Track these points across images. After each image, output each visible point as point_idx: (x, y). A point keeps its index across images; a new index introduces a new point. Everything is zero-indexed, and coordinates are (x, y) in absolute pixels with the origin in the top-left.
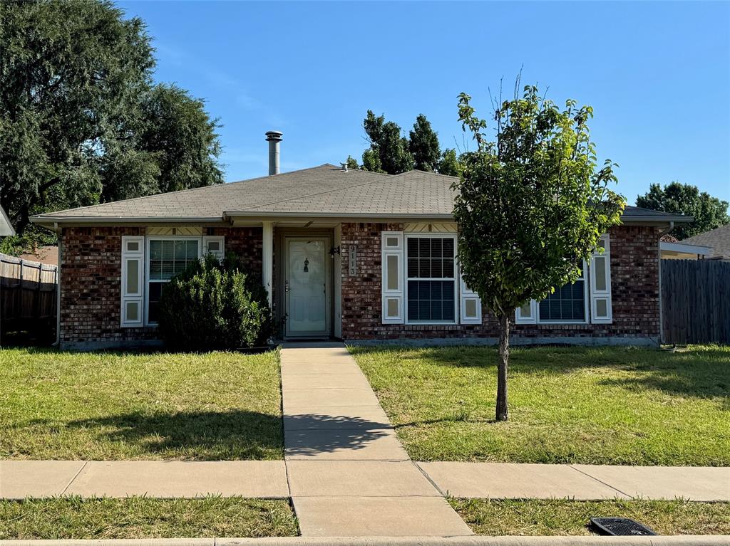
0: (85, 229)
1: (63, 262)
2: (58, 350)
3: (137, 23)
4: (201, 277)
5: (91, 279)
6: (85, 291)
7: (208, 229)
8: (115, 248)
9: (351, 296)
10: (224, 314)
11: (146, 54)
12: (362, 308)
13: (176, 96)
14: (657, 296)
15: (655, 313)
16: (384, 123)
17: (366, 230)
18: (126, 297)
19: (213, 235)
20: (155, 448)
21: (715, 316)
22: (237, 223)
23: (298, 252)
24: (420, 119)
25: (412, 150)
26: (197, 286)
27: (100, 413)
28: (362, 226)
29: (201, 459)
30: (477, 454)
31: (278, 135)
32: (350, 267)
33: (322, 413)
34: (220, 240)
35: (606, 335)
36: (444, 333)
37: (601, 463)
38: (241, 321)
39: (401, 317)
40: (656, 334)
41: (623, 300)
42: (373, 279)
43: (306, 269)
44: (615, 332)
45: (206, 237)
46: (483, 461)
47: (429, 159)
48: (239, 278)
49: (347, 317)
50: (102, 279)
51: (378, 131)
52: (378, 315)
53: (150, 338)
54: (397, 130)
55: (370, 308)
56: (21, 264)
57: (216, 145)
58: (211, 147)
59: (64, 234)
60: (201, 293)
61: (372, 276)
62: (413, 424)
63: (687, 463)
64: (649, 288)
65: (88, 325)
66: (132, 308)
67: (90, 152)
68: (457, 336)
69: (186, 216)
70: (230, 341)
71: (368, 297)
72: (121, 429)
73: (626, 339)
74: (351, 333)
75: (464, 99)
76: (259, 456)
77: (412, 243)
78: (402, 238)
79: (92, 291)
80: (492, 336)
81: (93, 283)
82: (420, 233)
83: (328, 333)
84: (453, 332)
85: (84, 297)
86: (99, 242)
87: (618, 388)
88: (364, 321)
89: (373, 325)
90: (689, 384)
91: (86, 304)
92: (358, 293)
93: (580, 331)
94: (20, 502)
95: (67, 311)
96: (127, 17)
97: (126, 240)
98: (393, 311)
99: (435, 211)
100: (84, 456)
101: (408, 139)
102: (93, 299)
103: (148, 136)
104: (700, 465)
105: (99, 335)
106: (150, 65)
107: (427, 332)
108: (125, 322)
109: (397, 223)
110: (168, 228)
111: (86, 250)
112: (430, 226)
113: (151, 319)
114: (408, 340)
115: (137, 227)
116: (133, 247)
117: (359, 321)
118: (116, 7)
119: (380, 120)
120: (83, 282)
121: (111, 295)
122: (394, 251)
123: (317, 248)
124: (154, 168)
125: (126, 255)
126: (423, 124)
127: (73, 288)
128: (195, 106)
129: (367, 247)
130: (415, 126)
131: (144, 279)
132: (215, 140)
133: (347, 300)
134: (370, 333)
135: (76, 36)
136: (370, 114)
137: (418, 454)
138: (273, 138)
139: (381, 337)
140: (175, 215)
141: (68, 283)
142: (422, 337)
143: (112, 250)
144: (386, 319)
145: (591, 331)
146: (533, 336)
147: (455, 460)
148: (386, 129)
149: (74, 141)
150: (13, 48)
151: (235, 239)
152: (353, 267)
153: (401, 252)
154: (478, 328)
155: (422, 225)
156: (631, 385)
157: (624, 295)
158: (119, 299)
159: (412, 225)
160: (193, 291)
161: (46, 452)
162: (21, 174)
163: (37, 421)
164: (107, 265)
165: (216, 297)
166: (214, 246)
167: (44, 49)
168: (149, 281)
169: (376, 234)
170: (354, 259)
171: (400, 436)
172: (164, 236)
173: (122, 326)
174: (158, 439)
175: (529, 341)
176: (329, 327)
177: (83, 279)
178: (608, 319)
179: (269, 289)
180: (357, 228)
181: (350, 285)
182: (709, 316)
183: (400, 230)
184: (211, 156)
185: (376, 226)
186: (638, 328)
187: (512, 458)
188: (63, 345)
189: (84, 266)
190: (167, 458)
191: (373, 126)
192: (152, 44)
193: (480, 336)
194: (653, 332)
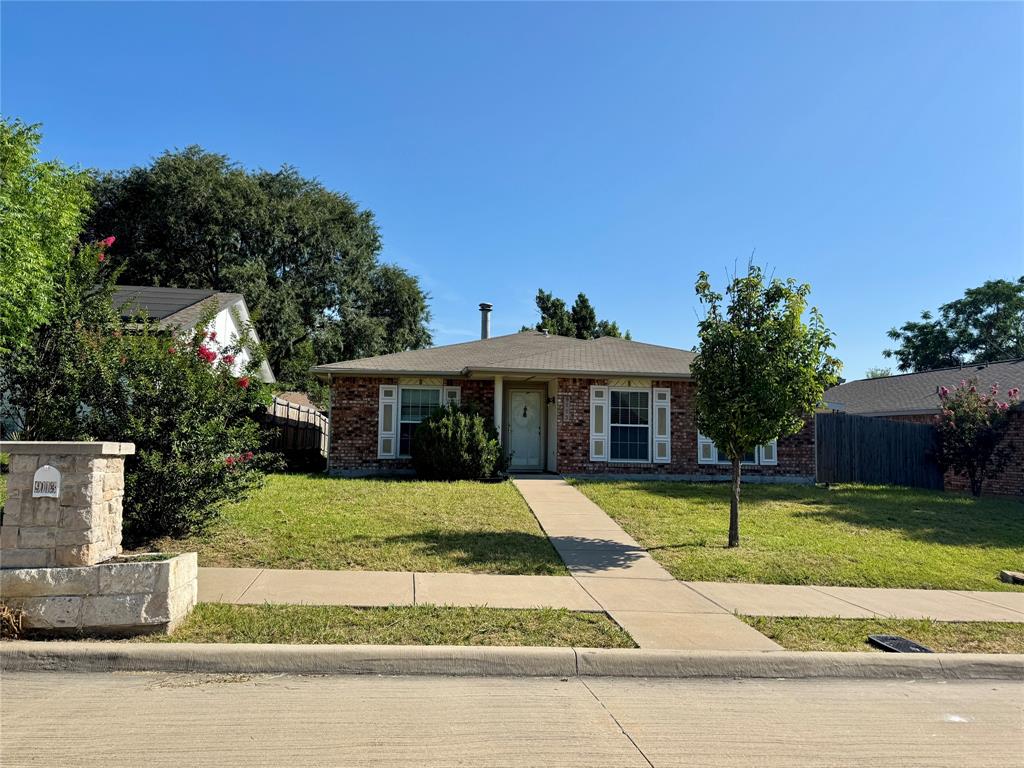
0: (351, 379)
1: (333, 405)
2: (327, 476)
3: (369, 215)
4: (448, 420)
5: (355, 419)
6: (350, 429)
7: (448, 380)
8: (374, 395)
9: (565, 438)
10: (468, 451)
11: (375, 240)
12: (573, 448)
13: (398, 274)
14: (813, 443)
15: (811, 457)
16: (553, 298)
17: (578, 384)
18: (382, 434)
19: (452, 385)
20: (462, 562)
21: (856, 460)
22: (475, 376)
23: (519, 400)
24: (580, 296)
25: (574, 321)
26: (446, 427)
27: (404, 531)
28: (574, 381)
29: (504, 573)
30: (730, 576)
31: (489, 306)
32: (565, 414)
33: (580, 536)
34: (457, 389)
35: (772, 475)
36: (640, 470)
37: (833, 585)
38: (481, 456)
39: (605, 456)
40: (812, 474)
41: (787, 446)
42: (583, 424)
43: (525, 415)
44: (779, 472)
45: (446, 387)
46: (736, 582)
47: (588, 328)
48: (478, 421)
49: (562, 454)
50: (364, 419)
51: (548, 306)
52: (586, 453)
53: (401, 468)
54: (563, 305)
55: (580, 448)
56: (288, 405)
57: (428, 313)
58: (422, 315)
59: (334, 382)
60: (450, 433)
61: (582, 421)
62: (662, 548)
63: (902, 586)
64: (807, 437)
65: (352, 456)
66: (387, 443)
67: (330, 318)
68: (650, 473)
69: (431, 370)
70: (472, 473)
71: (579, 439)
72: (430, 545)
73: (788, 478)
74: (565, 468)
75: (703, 276)
76: (551, 572)
77: (614, 395)
78: (607, 391)
79: (356, 429)
80: (679, 473)
81: (357, 422)
82: (622, 388)
83: (542, 467)
84: (647, 470)
85: (349, 433)
86: (362, 389)
87: (810, 520)
88: (576, 458)
89: (582, 462)
90: (866, 517)
91: (351, 439)
92: (571, 435)
93: (751, 471)
94: (386, 609)
95: (336, 445)
96: (360, 210)
97: (383, 388)
98: (599, 451)
99: (634, 370)
100: (408, 568)
101: (571, 311)
102: (356, 436)
103: (375, 305)
104: (913, 588)
105: (361, 465)
106: (378, 248)
107: (626, 469)
108: (381, 455)
109: (602, 379)
110: (415, 380)
111: (351, 396)
112: (629, 383)
113: (402, 452)
114: (611, 475)
115: (391, 378)
116: (388, 394)
117: (571, 458)
118: (352, 201)
119: (549, 297)
120: (348, 422)
121: (370, 432)
122: (600, 402)
123: (534, 398)
124: (382, 331)
125: (383, 400)
126: (582, 301)
127: (340, 426)
128: (412, 282)
129: (579, 398)
130: (576, 302)
131: (396, 420)
132: (426, 310)
133: (562, 441)
134: (580, 468)
135: (324, 224)
136: (541, 291)
137: (680, 574)
138: (485, 308)
139: (588, 472)
140: (423, 369)
141: (337, 422)
142: (622, 472)
143: (372, 396)
144: (593, 457)
145: (759, 471)
146: (712, 474)
147: (713, 580)
148: (553, 304)
149: (320, 307)
150: (277, 232)
151: (469, 389)
152: (567, 414)
153: (606, 403)
154: (667, 466)
155: (623, 380)
156: (820, 517)
157: (787, 442)
158: (377, 436)
159: (615, 381)
160: (443, 431)
161: (377, 563)
162: (281, 334)
163: (357, 537)
164: (368, 408)
165: (461, 437)
166: (452, 395)
167: (300, 234)
168: (400, 422)
169: (586, 388)
170: (568, 408)
171: (655, 558)
172: (413, 385)
173: (379, 457)
174: (463, 555)
175: (709, 478)
176: (542, 462)
177: (349, 419)
178: (774, 461)
179: (499, 431)
180: (571, 382)
181: (564, 429)
182: (851, 461)
183: (605, 384)
184: (423, 322)
185: (586, 381)
186: (797, 469)
187: (759, 580)
188: (332, 472)
189: (349, 409)
190: (476, 571)
191: (543, 301)
192: (380, 232)
193: (669, 473)
194: (810, 472)
